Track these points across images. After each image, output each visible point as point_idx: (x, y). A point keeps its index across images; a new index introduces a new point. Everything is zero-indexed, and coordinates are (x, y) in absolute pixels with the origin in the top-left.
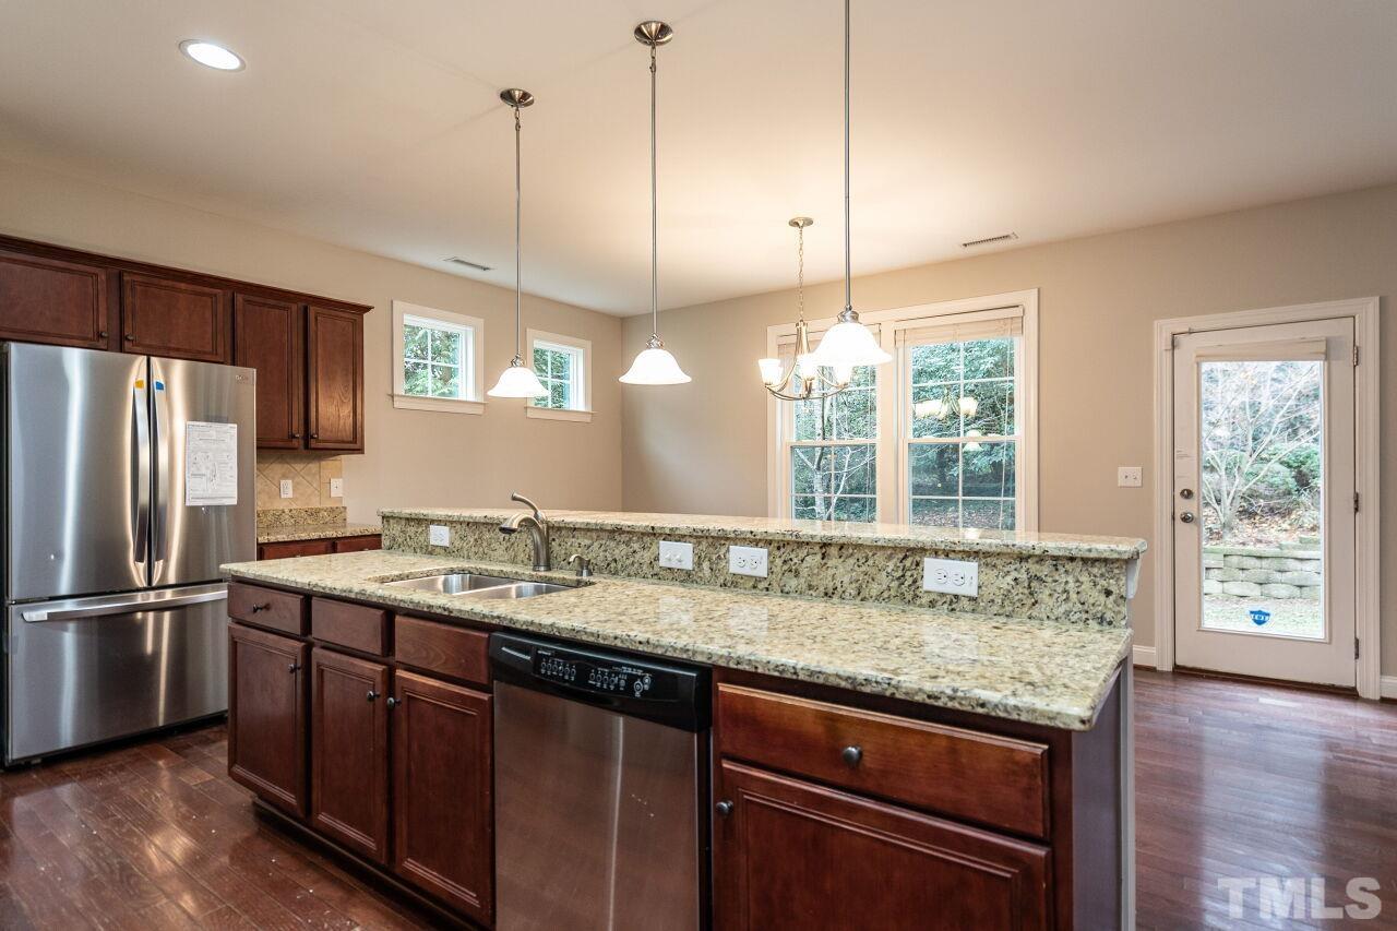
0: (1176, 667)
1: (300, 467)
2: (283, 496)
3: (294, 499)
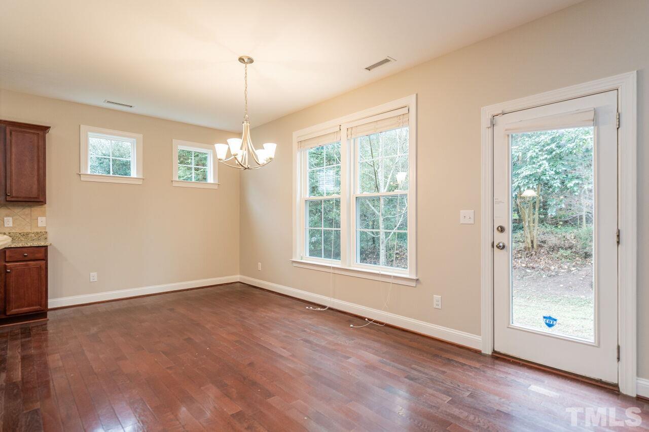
0: (494, 352)
1: (18, 211)
2: (6, 226)
3: (13, 227)
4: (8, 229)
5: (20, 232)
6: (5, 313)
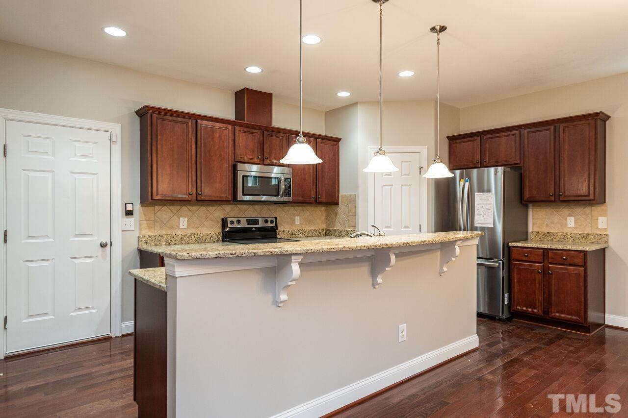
1: (579, 210)
2: (569, 226)
3: (575, 228)
4: (571, 230)
5: (580, 233)
6: (548, 314)
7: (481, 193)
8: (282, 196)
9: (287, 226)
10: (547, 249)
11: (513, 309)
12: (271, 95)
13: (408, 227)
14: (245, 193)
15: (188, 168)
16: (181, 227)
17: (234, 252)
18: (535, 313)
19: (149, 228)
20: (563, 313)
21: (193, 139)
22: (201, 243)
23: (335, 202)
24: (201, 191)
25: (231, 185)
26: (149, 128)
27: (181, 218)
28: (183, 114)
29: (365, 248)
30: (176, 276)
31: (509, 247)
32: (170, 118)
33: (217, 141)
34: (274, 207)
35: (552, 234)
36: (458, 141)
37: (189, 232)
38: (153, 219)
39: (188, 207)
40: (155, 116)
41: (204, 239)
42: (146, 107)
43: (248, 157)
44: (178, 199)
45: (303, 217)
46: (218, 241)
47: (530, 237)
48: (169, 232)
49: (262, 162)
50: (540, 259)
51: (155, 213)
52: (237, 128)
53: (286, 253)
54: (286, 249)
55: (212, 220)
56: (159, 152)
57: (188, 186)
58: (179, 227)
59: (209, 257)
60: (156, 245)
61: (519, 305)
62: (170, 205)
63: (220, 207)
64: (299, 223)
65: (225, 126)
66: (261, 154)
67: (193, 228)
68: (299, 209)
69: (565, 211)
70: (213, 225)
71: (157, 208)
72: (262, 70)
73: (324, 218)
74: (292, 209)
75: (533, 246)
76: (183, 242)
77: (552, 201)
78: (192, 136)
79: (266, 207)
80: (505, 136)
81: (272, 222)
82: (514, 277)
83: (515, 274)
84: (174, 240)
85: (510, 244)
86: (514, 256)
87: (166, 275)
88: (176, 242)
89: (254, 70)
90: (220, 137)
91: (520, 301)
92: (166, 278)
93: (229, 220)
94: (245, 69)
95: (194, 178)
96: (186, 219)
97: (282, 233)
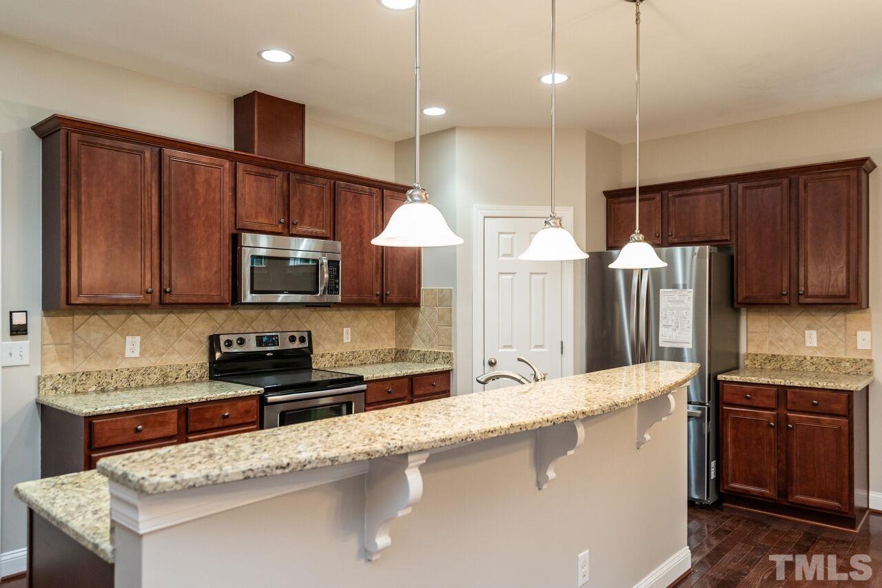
1: (825, 319)
2: (808, 344)
3: (819, 348)
4: (811, 351)
5: (828, 356)
6: (787, 498)
7: (671, 290)
8: (324, 293)
9: (328, 346)
10: (785, 386)
11: (726, 487)
12: (303, 106)
13: (541, 346)
14: (255, 289)
15: (143, 240)
16: (128, 354)
17: (285, 461)
18: (762, 495)
19: (62, 358)
20: (812, 496)
21: (153, 185)
22: (168, 384)
23: (414, 301)
24: (170, 285)
25: (227, 274)
26: (63, 161)
27: (129, 339)
28: (132, 135)
29: (549, 424)
30: (141, 532)
31: (717, 382)
32: (108, 142)
33: (201, 191)
34: (306, 311)
35: (780, 358)
36: (623, 199)
37: (145, 363)
38: (70, 341)
39: (142, 315)
40: (75, 137)
41: (175, 375)
42: (55, 117)
43: (260, 220)
44: (123, 302)
45: (356, 329)
46: (201, 380)
47: (744, 362)
48: (104, 366)
49: (286, 231)
50: (772, 403)
51: (74, 330)
52: (241, 167)
53: (399, 453)
54: (399, 444)
55: (190, 340)
56: (83, 209)
57: (143, 277)
58: (123, 354)
59: (227, 479)
60: (76, 392)
61: (734, 481)
62: (105, 314)
63: (204, 315)
64: (349, 340)
65: (217, 161)
66: (284, 215)
67: (152, 355)
68: (349, 314)
69: (802, 320)
70: (192, 349)
71: (79, 318)
72: (293, 58)
73: (391, 329)
74: (336, 316)
75: (761, 382)
76: (133, 384)
77: (786, 304)
78: (151, 178)
79: (291, 313)
80: (704, 193)
81: (302, 340)
82: (726, 432)
83: (729, 429)
84: (113, 381)
85: (720, 377)
86: (726, 397)
87: (113, 522)
88: (119, 385)
89: (276, 56)
90: (207, 181)
91: (737, 473)
92: (112, 530)
93: (223, 339)
94: (259, 54)
95: (156, 261)
96: (138, 339)
97: (320, 359)
